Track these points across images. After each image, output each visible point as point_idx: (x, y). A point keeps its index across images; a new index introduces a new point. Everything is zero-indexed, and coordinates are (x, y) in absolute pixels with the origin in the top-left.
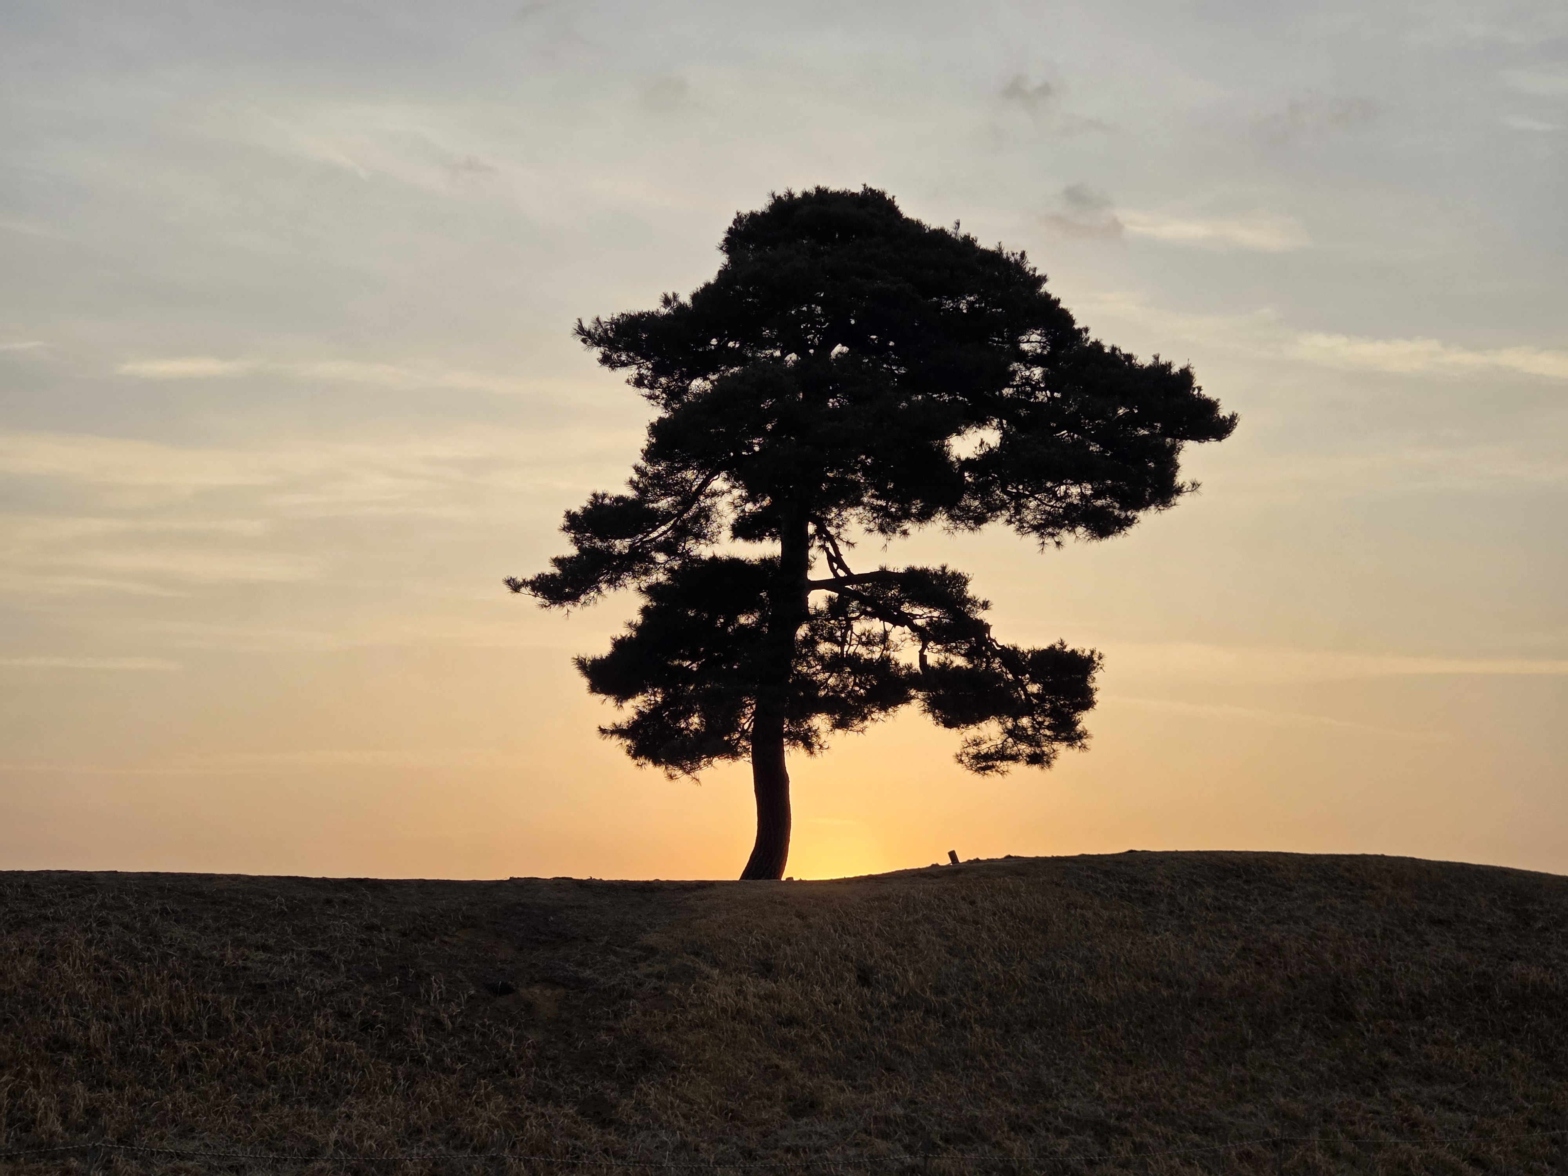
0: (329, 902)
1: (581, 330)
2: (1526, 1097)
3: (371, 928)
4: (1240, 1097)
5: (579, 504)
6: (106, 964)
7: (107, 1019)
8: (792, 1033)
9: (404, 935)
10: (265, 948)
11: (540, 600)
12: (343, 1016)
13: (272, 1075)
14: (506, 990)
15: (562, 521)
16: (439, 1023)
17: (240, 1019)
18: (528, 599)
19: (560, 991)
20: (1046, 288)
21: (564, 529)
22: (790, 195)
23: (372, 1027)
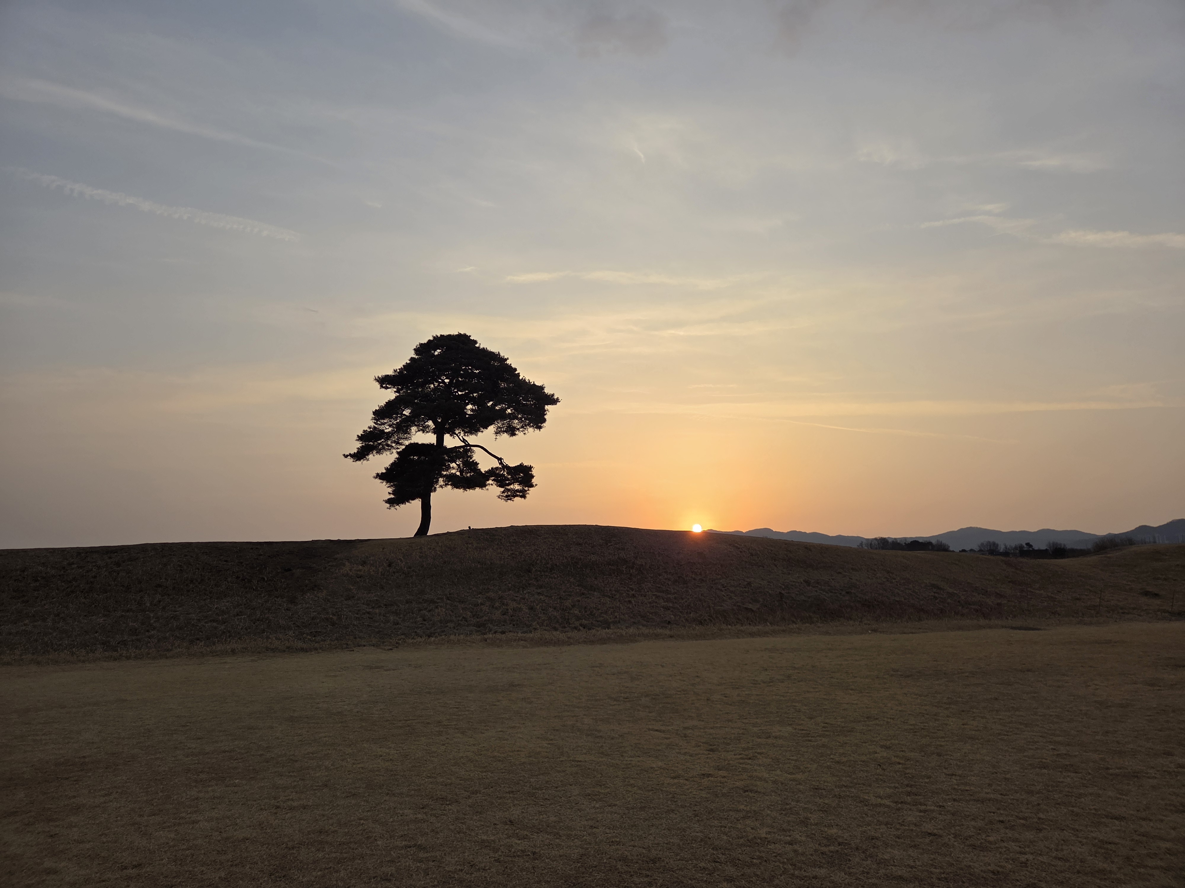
0: (252, 549)
1: (376, 379)
2: (564, 592)
3: (261, 555)
4: (480, 593)
5: (360, 433)
6: (180, 566)
7: (174, 580)
8: (358, 580)
9: (269, 557)
10: (226, 561)
11: (352, 460)
12: (238, 578)
13: (211, 593)
14: (289, 570)
15: (356, 438)
16: (264, 579)
17: (209, 579)
18: (350, 460)
19: (304, 570)
20: (508, 362)
21: (357, 440)
22: (437, 336)
23: (244, 580)
